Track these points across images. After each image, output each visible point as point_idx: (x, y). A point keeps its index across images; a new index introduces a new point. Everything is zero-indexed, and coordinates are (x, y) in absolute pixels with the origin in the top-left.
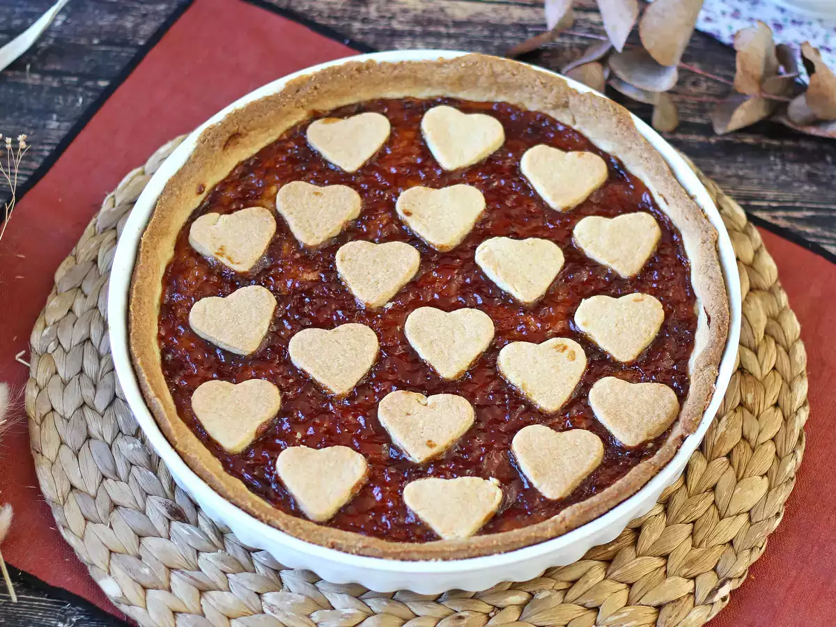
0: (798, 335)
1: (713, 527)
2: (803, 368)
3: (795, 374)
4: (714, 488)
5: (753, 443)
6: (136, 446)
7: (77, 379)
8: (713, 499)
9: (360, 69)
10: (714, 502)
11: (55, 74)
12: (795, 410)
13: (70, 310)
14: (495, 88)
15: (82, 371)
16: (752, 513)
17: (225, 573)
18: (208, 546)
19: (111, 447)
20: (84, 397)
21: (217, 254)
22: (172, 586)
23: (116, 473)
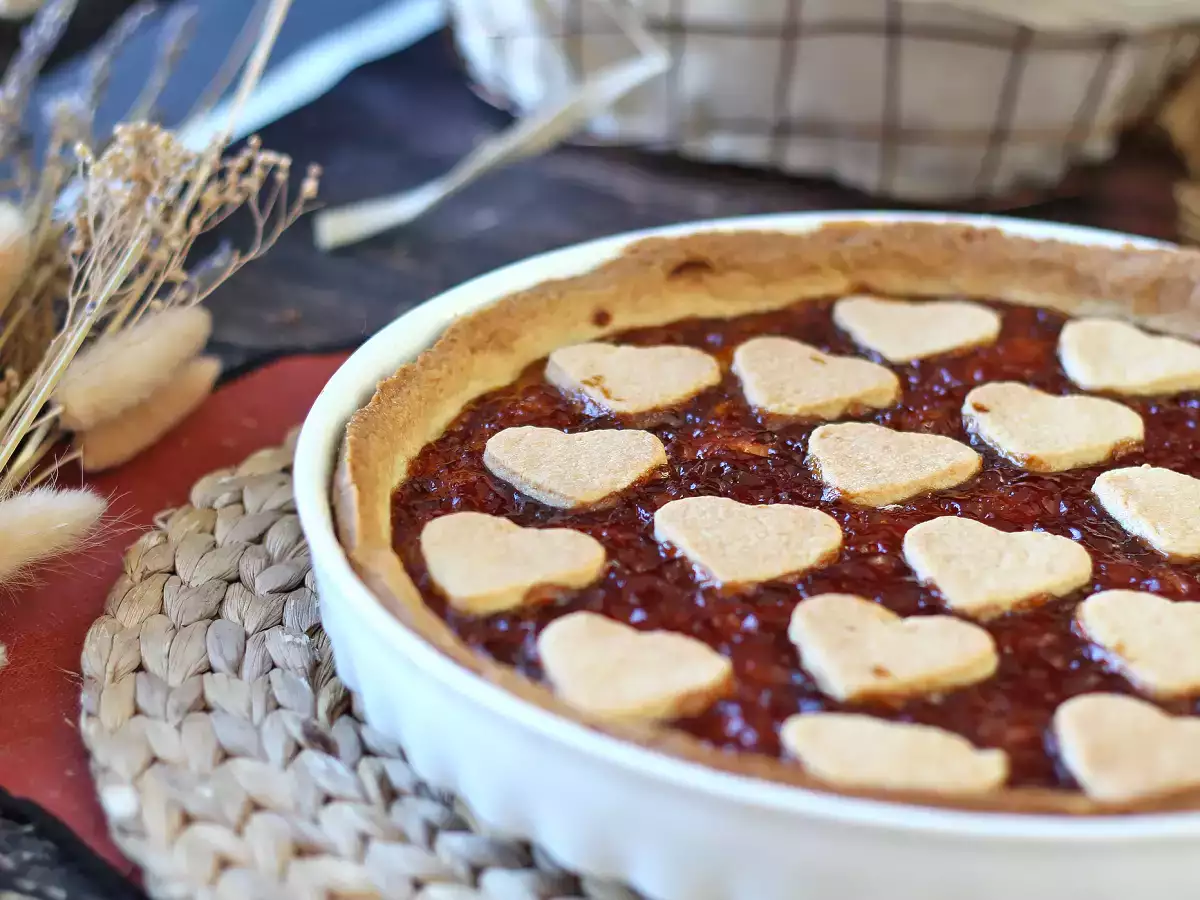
15: (258, 540)
17: (366, 839)
18: (356, 795)
19: (247, 637)
20: (243, 567)
21: (586, 382)
22: (248, 830)
23: (237, 670)
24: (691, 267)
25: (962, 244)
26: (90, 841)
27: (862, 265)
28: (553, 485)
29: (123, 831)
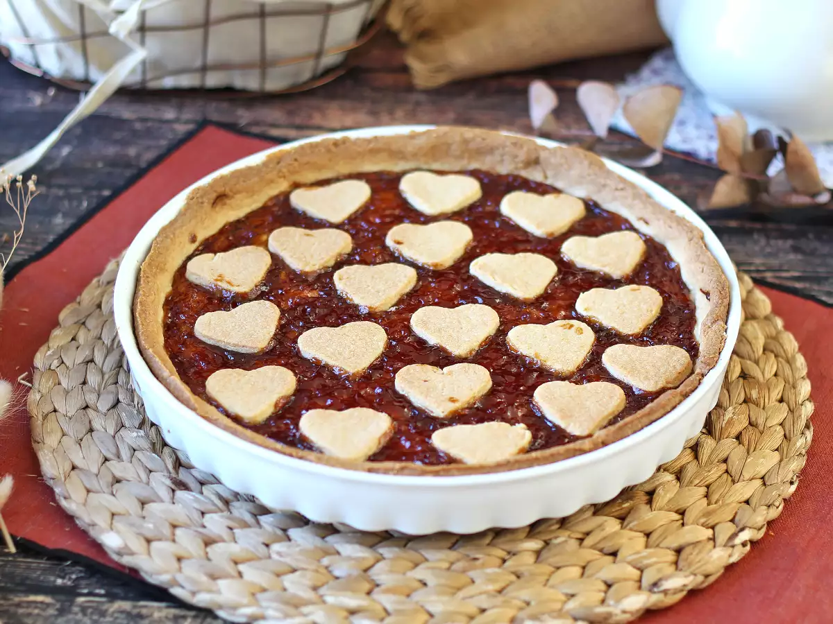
0: (797, 349)
1: (727, 489)
2: (804, 372)
3: (797, 377)
4: (725, 461)
5: (761, 428)
6: (139, 434)
7: (80, 388)
8: (725, 468)
9: (336, 143)
10: (727, 471)
11: (60, 187)
12: (800, 402)
13: (73, 339)
14: (466, 155)
15: (84, 383)
16: (766, 478)
17: (231, 529)
18: (213, 508)
19: (114, 437)
20: (87, 400)
21: (216, 280)
22: (176, 538)
23: (119, 456)
24: (220, 198)
25: (333, 149)
26: (101, 560)
27: (293, 173)
28: (244, 343)
29: (119, 554)
